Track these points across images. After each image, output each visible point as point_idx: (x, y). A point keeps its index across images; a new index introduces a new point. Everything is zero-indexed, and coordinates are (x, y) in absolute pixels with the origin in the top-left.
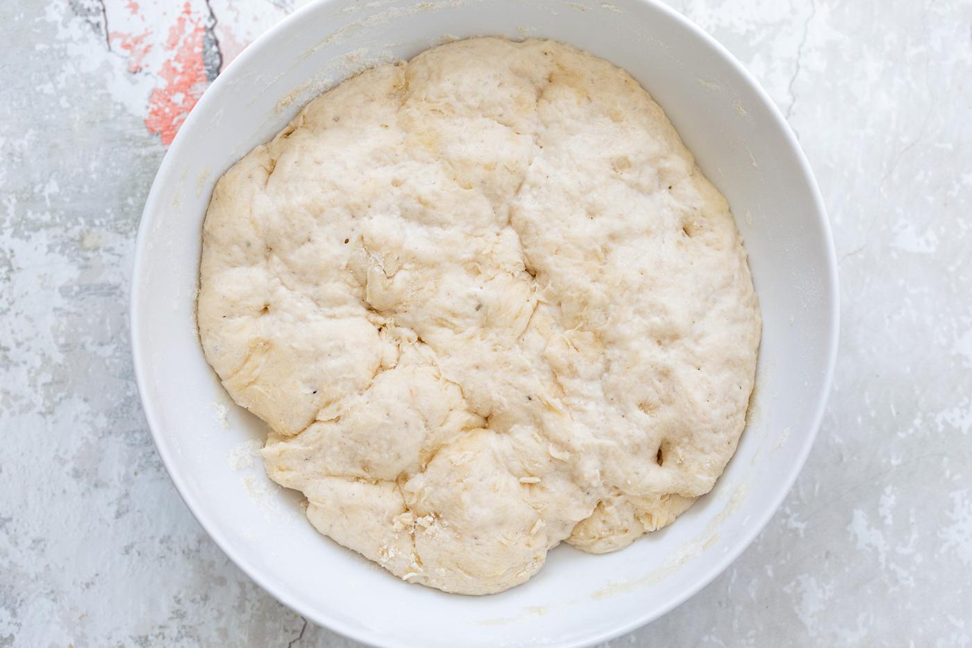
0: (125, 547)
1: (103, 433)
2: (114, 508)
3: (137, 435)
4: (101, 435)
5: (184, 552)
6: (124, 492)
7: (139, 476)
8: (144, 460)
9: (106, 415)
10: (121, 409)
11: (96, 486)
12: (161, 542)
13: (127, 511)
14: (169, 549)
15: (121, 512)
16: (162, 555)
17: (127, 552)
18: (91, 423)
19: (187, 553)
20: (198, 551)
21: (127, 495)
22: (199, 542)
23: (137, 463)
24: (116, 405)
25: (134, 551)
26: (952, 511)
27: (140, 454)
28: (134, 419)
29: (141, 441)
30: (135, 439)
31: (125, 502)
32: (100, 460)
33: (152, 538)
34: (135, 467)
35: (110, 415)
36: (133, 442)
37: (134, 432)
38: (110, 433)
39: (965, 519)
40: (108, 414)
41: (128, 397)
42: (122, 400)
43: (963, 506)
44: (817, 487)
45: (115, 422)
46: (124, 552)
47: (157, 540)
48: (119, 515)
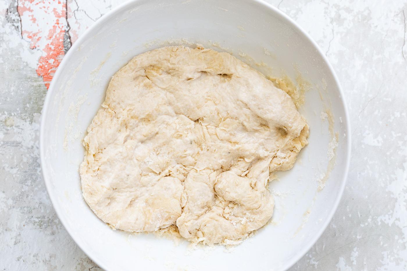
0: (18, 258)
1: (11, 207)
2: (14, 240)
3: (25, 209)
4: (10, 208)
5: (43, 261)
6: (19, 234)
7: (25, 227)
8: (28, 220)
9: (12, 199)
10: (19, 197)
11: (6, 230)
12: (34, 256)
13: (20, 242)
14: (37, 260)
15: (17, 242)
16: (34, 262)
17: (18, 260)
18: (5, 203)
19: (45, 262)
20: (50, 261)
21: (20, 235)
22: (51, 257)
23: (24, 221)
24: (17, 195)
25: (21, 260)
26: (383, 260)
27: (27, 217)
28: (24, 201)
29: (27, 211)
30: (25, 211)
31: (19, 238)
32: (9, 219)
33: (30, 254)
34: (24, 222)
35: (14, 199)
36: (24, 212)
37: (24, 207)
38: (14, 207)
39: (388, 264)
40: (13, 199)
41: (22, 192)
42: (20, 193)
43: (388, 258)
44: (324, 247)
45: (16, 203)
46: (17, 260)
47: (32, 255)
48: (16, 243)
